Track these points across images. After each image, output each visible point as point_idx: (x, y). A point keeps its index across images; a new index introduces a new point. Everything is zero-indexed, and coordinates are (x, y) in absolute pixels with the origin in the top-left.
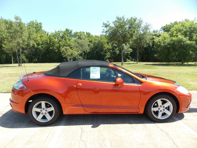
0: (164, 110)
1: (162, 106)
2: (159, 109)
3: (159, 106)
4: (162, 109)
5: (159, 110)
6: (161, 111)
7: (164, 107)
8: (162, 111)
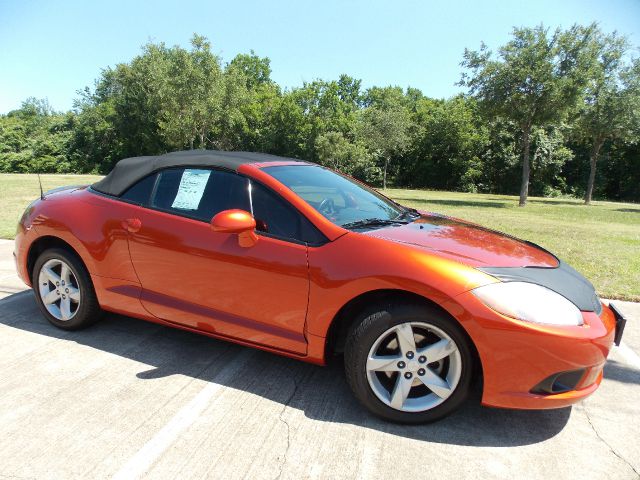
0: (421, 372)
1: (417, 355)
2: (402, 365)
3: (404, 354)
4: (413, 366)
5: (403, 372)
6: (408, 376)
7: (422, 359)
8: (415, 375)
